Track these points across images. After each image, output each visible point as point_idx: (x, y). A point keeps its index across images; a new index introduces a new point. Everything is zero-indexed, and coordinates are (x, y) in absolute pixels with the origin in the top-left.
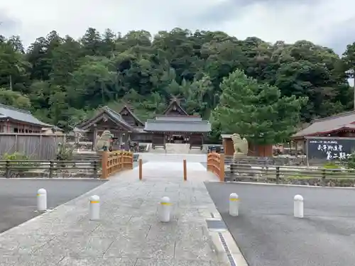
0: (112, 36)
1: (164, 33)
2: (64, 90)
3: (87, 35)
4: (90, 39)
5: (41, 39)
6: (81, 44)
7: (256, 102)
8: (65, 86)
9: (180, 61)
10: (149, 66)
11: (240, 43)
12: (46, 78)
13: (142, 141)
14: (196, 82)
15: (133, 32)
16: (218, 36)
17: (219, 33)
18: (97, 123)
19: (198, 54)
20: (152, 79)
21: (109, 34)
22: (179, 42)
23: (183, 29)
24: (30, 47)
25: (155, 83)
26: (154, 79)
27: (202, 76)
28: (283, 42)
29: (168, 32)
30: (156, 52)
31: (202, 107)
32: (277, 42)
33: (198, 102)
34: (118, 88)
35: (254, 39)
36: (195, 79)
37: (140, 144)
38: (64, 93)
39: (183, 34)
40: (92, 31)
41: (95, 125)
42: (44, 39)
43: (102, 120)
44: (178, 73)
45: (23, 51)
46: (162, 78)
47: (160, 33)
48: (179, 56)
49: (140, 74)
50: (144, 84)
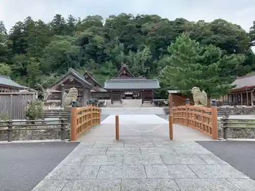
0: (74, 20)
1: (113, 17)
2: (38, 61)
3: (55, 20)
4: (57, 23)
5: (20, 23)
6: (51, 26)
7: (201, 61)
8: (38, 58)
9: (126, 37)
10: (103, 42)
11: (171, 23)
12: (24, 52)
13: (101, 98)
14: (139, 53)
15: (89, 17)
16: (154, 18)
17: (155, 16)
18: (64, 83)
19: (140, 32)
20: (105, 51)
21: (71, 19)
22: (125, 23)
23: (127, 14)
24: (11, 29)
25: (108, 54)
26: (107, 51)
27: (144, 47)
28: (203, 21)
29: (116, 16)
30: (108, 31)
31: (145, 71)
32: (200, 21)
33: (141, 67)
34: (80, 58)
35: (181, 20)
36: (138, 51)
37: (100, 101)
38: (39, 63)
39: (128, 17)
40: (58, 16)
41: (63, 85)
42: (22, 23)
43: (68, 80)
44: (126, 46)
45: (6, 33)
46: (114, 51)
47: (110, 17)
48: (125, 34)
49: (96, 47)
50: (99, 55)
